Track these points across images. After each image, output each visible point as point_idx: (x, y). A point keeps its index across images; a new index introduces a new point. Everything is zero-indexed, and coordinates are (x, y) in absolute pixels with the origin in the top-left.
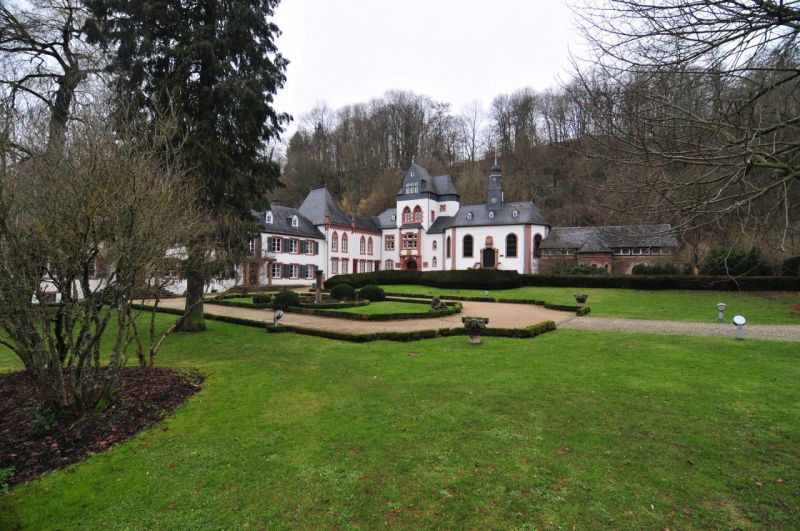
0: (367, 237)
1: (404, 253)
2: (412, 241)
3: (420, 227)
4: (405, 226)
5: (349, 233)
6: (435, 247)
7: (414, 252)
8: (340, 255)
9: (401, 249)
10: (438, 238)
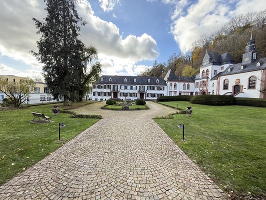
0: (186, 84)
1: (201, 89)
2: (204, 84)
3: (208, 78)
4: (202, 78)
5: (177, 83)
6: (213, 86)
7: (205, 88)
8: (173, 90)
9: (200, 87)
10: (215, 82)
